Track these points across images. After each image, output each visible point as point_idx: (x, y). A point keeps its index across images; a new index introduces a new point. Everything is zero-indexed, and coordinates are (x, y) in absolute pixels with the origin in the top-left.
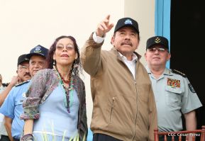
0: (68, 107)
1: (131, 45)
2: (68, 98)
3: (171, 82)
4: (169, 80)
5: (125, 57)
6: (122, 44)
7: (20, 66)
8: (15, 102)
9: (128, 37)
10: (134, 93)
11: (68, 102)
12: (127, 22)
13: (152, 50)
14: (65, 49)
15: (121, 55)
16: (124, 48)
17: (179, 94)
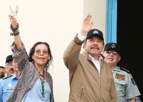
0: (43, 94)
1: (98, 49)
2: (43, 87)
3: (118, 76)
4: (117, 74)
5: (93, 58)
6: (92, 48)
7: (7, 63)
8: (3, 90)
9: (95, 43)
10: (98, 84)
11: (43, 90)
12: (95, 32)
13: (108, 52)
14: (42, 53)
15: (91, 56)
16: (93, 51)
17: (123, 85)
